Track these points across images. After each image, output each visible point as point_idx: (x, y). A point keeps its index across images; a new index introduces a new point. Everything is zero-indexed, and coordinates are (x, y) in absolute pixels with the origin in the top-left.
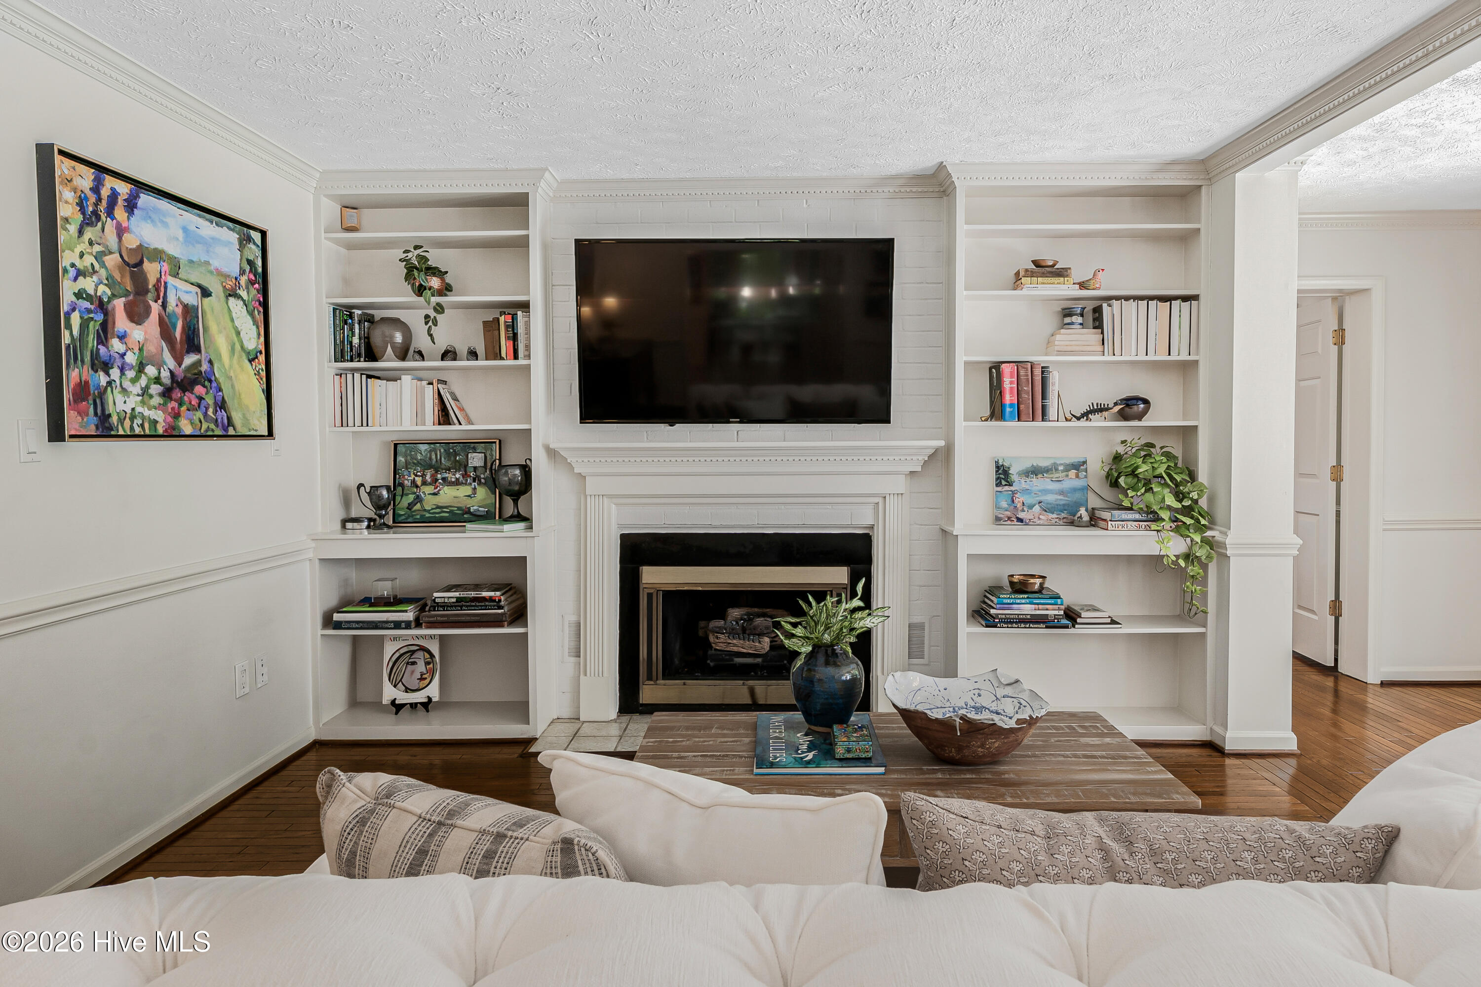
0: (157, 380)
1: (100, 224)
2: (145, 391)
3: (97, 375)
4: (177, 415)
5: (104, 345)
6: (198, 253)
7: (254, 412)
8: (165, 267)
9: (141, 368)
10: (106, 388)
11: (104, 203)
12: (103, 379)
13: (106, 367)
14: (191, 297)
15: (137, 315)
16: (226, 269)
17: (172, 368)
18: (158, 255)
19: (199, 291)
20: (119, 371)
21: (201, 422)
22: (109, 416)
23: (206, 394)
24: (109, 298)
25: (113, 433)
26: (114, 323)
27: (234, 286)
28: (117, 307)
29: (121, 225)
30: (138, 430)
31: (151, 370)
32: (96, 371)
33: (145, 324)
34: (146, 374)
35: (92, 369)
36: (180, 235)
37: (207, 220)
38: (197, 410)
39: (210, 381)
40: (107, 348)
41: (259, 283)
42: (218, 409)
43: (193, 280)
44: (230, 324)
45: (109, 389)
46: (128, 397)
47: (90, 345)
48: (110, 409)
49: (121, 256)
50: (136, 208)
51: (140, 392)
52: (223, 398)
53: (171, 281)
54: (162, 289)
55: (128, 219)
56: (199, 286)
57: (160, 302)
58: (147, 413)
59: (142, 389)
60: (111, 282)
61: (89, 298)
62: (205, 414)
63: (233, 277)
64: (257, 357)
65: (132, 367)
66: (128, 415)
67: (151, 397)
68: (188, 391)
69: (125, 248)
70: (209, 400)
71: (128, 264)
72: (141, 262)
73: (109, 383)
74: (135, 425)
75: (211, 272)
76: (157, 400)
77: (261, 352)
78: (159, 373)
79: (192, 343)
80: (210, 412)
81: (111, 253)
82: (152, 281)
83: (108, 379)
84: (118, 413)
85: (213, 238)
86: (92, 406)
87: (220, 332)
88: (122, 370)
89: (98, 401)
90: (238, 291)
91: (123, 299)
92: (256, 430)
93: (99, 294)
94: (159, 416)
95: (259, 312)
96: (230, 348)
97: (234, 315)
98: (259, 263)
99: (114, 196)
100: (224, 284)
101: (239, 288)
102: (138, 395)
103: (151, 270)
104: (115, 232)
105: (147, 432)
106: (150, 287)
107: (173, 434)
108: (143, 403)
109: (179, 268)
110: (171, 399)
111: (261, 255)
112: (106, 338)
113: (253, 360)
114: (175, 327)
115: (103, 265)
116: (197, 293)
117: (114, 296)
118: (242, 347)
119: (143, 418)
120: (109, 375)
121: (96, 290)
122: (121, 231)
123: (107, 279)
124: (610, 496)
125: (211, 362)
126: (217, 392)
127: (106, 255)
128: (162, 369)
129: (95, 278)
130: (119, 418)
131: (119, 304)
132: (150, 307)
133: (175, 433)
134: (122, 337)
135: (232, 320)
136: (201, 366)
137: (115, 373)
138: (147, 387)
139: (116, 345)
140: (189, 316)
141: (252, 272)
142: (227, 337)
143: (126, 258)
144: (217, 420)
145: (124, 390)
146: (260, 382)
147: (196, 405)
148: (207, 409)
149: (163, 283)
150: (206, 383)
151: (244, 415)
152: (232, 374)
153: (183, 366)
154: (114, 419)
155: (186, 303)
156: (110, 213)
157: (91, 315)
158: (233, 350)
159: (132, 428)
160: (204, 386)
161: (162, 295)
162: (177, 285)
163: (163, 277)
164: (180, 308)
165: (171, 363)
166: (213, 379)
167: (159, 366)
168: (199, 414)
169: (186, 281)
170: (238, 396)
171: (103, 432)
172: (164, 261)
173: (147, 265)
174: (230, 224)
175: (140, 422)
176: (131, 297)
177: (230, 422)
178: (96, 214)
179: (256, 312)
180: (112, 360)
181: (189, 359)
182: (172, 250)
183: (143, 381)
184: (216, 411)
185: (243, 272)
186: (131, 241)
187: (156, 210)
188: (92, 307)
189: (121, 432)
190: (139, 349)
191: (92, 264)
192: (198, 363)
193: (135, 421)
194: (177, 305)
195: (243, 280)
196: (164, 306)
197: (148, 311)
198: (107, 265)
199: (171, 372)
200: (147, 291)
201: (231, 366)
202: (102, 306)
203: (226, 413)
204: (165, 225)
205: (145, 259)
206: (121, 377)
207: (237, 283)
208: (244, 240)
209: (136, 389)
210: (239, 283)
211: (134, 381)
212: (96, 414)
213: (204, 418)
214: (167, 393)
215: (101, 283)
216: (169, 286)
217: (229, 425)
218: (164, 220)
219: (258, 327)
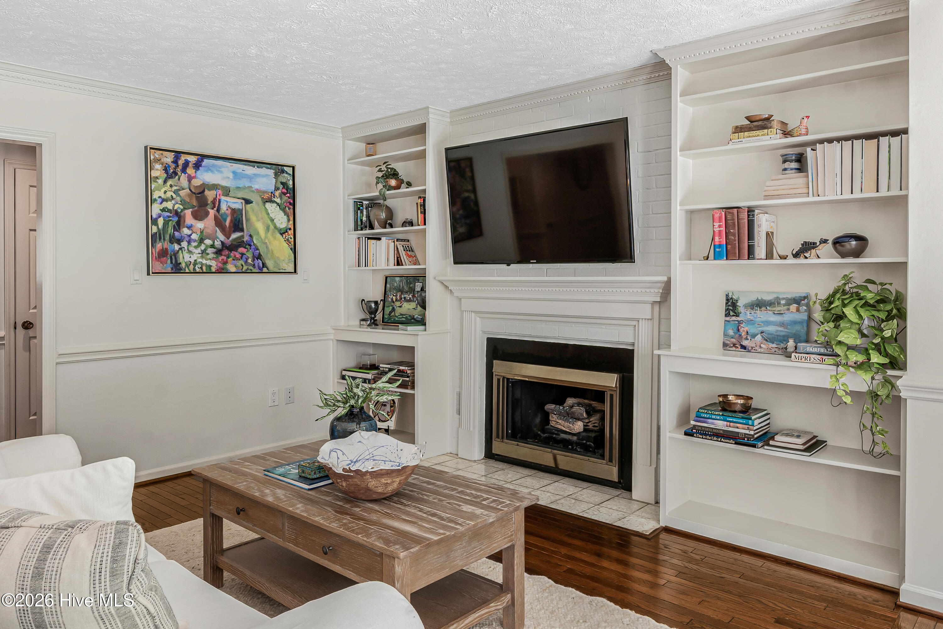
0: (212, 246)
1: (177, 177)
2: (203, 252)
3: (173, 245)
4: (225, 263)
5: (177, 231)
6: (243, 183)
7: (284, 260)
8: (220, 192)
9: (201, 241)
10: (178, 251)
11: (180, 167)
12: (177, 247)
13: (179, 242)
14: (237, 204)
15: (199, 215)
16: (264, 189)
17: (222, 240)
18: (215, 187)
19: (243, 201)
20: (187, 243)
21: (242, 265)
22: (180, 263)
23: (247, 252)
24: (182, 210)
25: (182, 271)
26: (185, 221)
27: (270, 197)
28: (187, 214)
29: (191, 176)
30: (198, 270)
31: (208, 242)
32: (173, 244)
33: (205, 220)
34: (204, 244)
35: (170, 242)
36: (231, 176)
37: (250, 166)
38: (240, 260)
39: (250, 245)
40: (180, 233)
41: (290, 193)
42: (255, 259)
43: (239, 196)
44: (266, 216)
45: (180, 251)
46: (193, 255)
47: (169, 232)
48: (181, 260)
49: (190, 190)
50: (201, 166)
51: (200, 252)
52: (259, 253)
53: (223, 198)
54: (217, 203)
55: (196, 172)
56: (244, 199)
57: (215, 209)
58: (204, 262)
59: (202, 251)
60: (183, 202)
61: (169, 211)
62: (246, 262)
63: (269, 192)
64: (287, 232)
65: (195, 241)
66: (192, 263)
67: (208, 254)
68: (234, 250)
69: (193, 186)
70: (249, 255)
71: (195, 193)
72: (204, 191)
73: (181, 249)
74: (196, 268)
75: (253, 191)
76: (211, 256)
77: (290, 229)
78: (214, 243)
79: (237, 226)
80: (250, 261)
81: (183, 189)
82: (210, 199)
83: (180, 247)
84: (185, 262)
85: (254, 174)
86: (170, 259)
87: (258, 220)
88: (189, 243)
89: (173, 257)
90: (273, 199)
91: (191, 210)
92: (285, 270)
93: (175, 209)
94: (213, 264)
95: (289, 209)
96: (266, 228)
97: (269, 211)
98: (291, 183)
99: (186, 164)
100: (262, 196)
101: (274, 197)
102: (199, 254)
103: (210, 195)
104: (187, 179)
105: (205, 271)
106: (209, 202)
107: (221, 271)
108: (202, 257)
109: (230, 191)
110: (222, 255)
111: (292, 179)
112: (179, 228)
113: (284, 233)
114: (225, 220)
115: (179, 195)
116: (242, 203)
117: (185, 209)
118: (275, 227)
119: (202, 264)
120: (181, 245)
121: (174, 207)
122: (190, 179)
123: (181, 201)
124: (476, 312)
125: (251, 236)
126: (255, 251)
127: (180, 191)
128: (216, 241)
129: (173, 202)
130: (186, 265)
131: (188, 212)
132: (209, 212)
133: (223, 271)
134: (189, 227)
135: (268, 214)
136: (243, 238)
137: (184, 244)
138: (205, 250)
139: (186, 231)
140: (235, 214)
141: (285, 188)
142: (264, 223)
143: (193, 190)
144: (254, 265)
145: (190, 252)
146: (289, 245)
147: (240, 258)
148: (247, 259)
149: (218, 200)
150: (247, 246)
151: (275, 262)
152: (267, 241)
153: (231, 239)
154: (183, 265)
155: (234, 208)
156: (184, 170)
157: (170, 219)
158: (268, 229)
159: (194, 269)
160: (245, 248)
161: (217, 205)
162: (228, 200)
163: (218, 197)
164: (230, 211)
165: (222, 237)
166: (252, 244)
167: (214, 239)
168: (242, 262)
169: (234, 197)
170: (271, 252)
171: (176, 270)
172: (219, 189)
173: (207, 192)
174: (268, 166)
175: (200, 266)
176: (196, 208)
177: (264, 265)
178: (175, 173)
179: (287, 209)
180: (183, 238)
181: (235, 236)
182: (224, 183)
183: (203, 247)
184: (254, 260)
185: (277, 189)
186: (196, 182)
187: (214, 166)
188: (171, 215)
189: (187, 271)
190: (201, 232)
191: (171, 195)
192: (243, 237)
193: (197, 266)
194: (227, 210)
195: (277, 193)
196: (218, 210)
197: (207, 214)
198: (181, 195)
199: (222, 242)
200: (207, 205)
201: (266, 237)
202: (177, 213)
203: (262, 261)
204: (221, 172)
205: (206, 190)
206: (188, 246)
207: (272, 195)
208: (279, 172)
209: (199, 250)
210: (274, 195)
211: (196, 247)
212: (171, 263)
213: (245, 264)
214: (219, 252)
215: (177, 203)
216: (222, 201)
217: (263, 267)
218: (220, 170)
219: (288, 216)
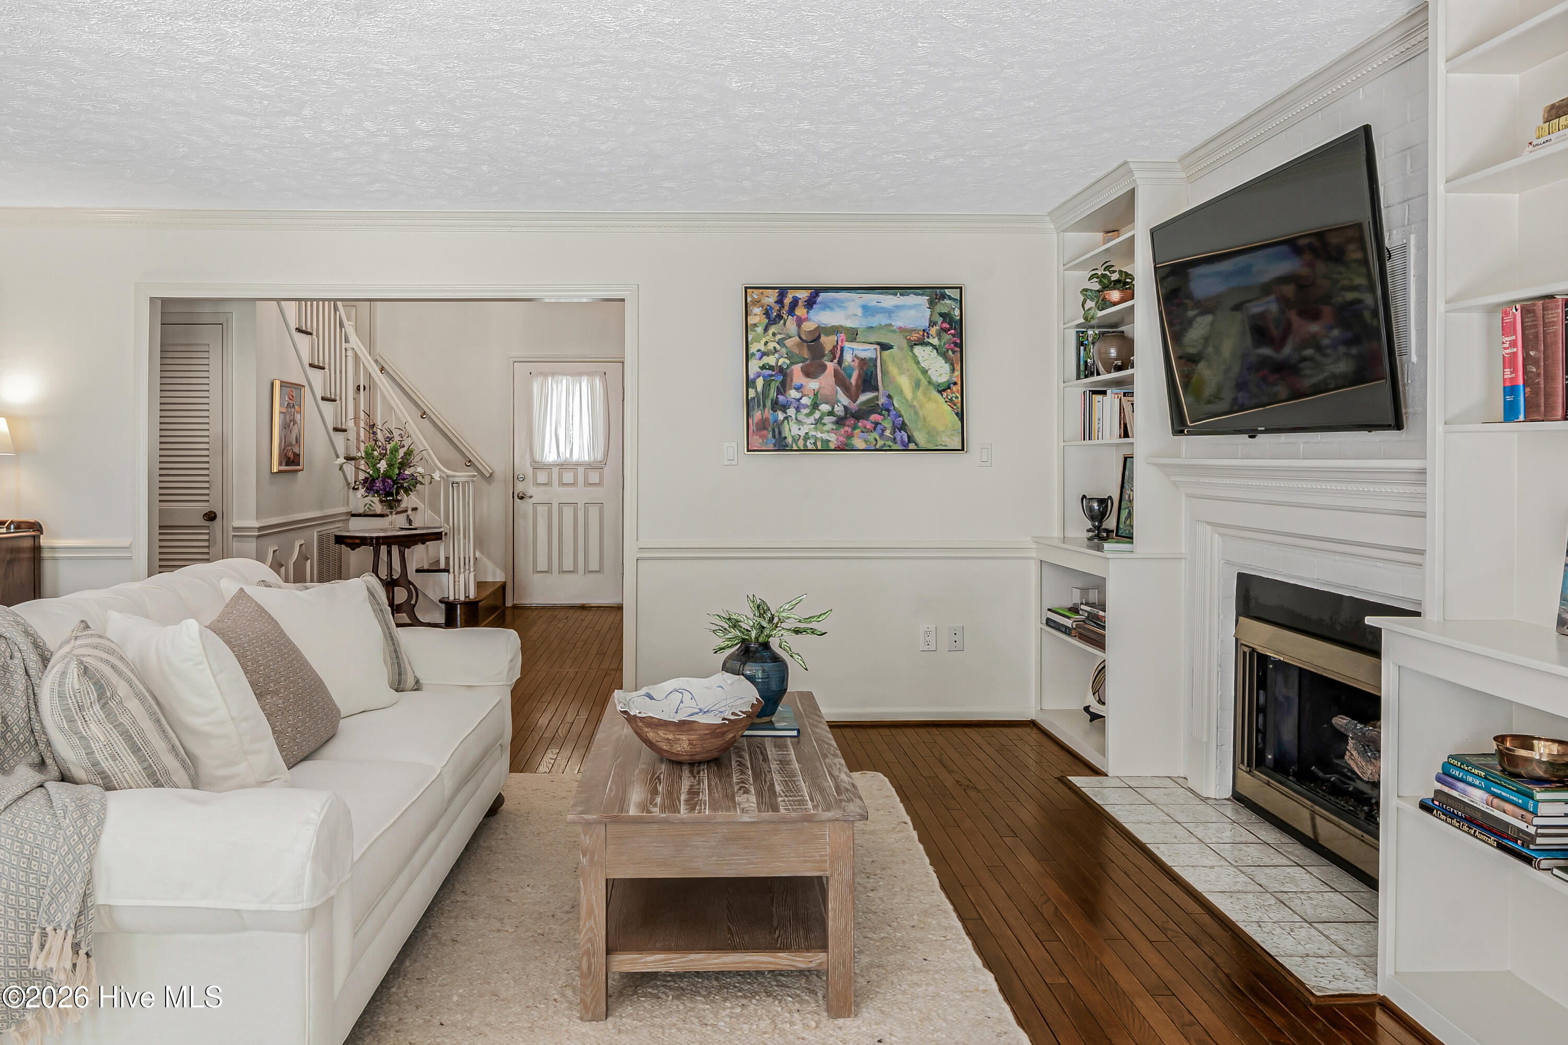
0: (831, 413)
1: (782, 322)
2: (818, 422)
3: (776, 413)
4: (850, 436)
5: (782, 395)
6: (879, 320)
7: (944, 432)
8: (843, 336)
9: (815, 406)
10: (784, 420)
11: (786, 308)
12: (781, 416)
13: (784, 408)
14: (868, 351)
15: (811, 372)
16: (912, 326)
17: (846, 404)
18: (835, 330)
19: (878, 347)
20: (794, 410)
21: (876, 440)
22: (785, 438)
23: (883, 420)
24: (788, 365)
25: (787, 448)
26: (792, 380)
27: (921, 337)
28: (795, 372)
29: (801, 318)
30: (810, 447)
31: (825, 408)
32: (776, 411)
33: (821, 378)
34: (819, 410)
35: (772, 410)
36: (859, 312)
37: (890, 294)
38: (872, 432)
39: (888, 410)
40: (785, 396)
41: (955, 329)
42: (897, 430)
43: (872, 340)
44: (915, 366)
45: (786, 421)
46: (803, 426)
47: (771, 396)
48: (786, 433)
49: (800, 337)
50: (815, 303)
51: (814, 422)
52: (903, 422)
53: (847, 345)
54: (839, 352)
55: (808, 312)
56: (878, 344)
57: (836, 361)
58: (819, 435)
59: (815, 420)
60: (790, 356)
61: (771, 368)
62: (882, 435)
63: (920, 330)
64: (949, 388)
65: (806, 406)
66: (801, 437)
67: (825, 424)
68: (863, 418)
69: (803, 332)
70: (887, 424)
71: (806, 342)
72: (819, 337)
73: (786, 418)
74: (808, 443)
75: (894, 331)
76: (829, 426)
77: (955, 384)
78: (833, 408)
80: (888, 433)
81: (790, 337)
82: (828, 347)
83: (785, 415)
84: (793, 436)
85: (896, 306)
86: (771, 433)
87: (902, 373)
88: (798, 409)
89: (776, 430)
90: (927, 339)
91: (801, 364)
92: (945, 446)
93: (779, 364)
94: (832, 437)
95: (954, 352)
96: (914, 384)
97: (920, 359)
98: (957, 312)
99: (795, 302)
100: (909, 337)
101: (928, 337)
102: (812, 424)
103: (828, 342)
104: (795, 323)
105: (819, 447)
106: (826, 352)
107: (843, 448)
108: (816, 429)
109: (857, 334)
110: (844, 425)
111: (959, 307)
112: (785, 391)
113: (944, 390)
114: (850, 377)
115: (784, 346)
116: (876, 349)
117: (792, 363)
118: (930, 382)
119: (816, 438)
120: (786, 413)
121: (777, 362)
122: (800, 322)
123: (787, 354)
124: (1209, 523)
125: (889, 397)
126: (896, 418)
127: (786, 339)
128: (836, 406)
129: (776, 355)
130: (794, 440)
131: (797, 368)
132: (826, 366)
133: (847, 448)
134: (798, 389)
135: (918, 363)
136: (878, 400)
137: (791, 412)
138: (821, 418)
139: (794, 394)
140: (866, 366)
141: (946, 322)
142: (910, 377)
143: (804, 338)
144: (895, 439)
145: (798, 421)
146: (952, 408)
147: (872, 429)
148: (883, 430)
149: (839, 348)
150: (883, 412)
151: (929, 433)
152: (915, 403)
153: (858, 402)
154: (789, 440)
155: (863, 357)
156: (791, 311)
157: (773, 378)
158: (917, 385)
159: (805, 445)
160: (881, 414)
161: (838, 356)
162: (854, 347)
163: (840, 343)
164: (857, 361)
165: (844, 400)
166: (892, 408)
167: (833, 402)
168: (875, 435)
169: (864, 342)
170: (922, 420)
171: (779, 447)
172: (841, 333)
173: (823, 339)
174: (919, 291)
175: (813, 441)
176: (808, 362)
177: (911, 439)
178: (779, 317)
179: (950, 352)
180: (789, 403)
181: (864, 397)
182: (849, 324)
183: (817, 415)
184: (895, 432)
185: (932, 324)
186: (808, 326)
187: (834, 300)
188: (774, 373)
189: (795, 447)
190: (814, 394)
191: (774, 347)
192: (877, 398)
193: (808, 441)
194: (853, 361)
195: (933, 331)
196: (840, 363)
197: (824, 368)
198: (787, 345)
199: (845, 407)
200: (824, 356)
201: (915, 397)
202: (781, 370)
203: (907, 433)
204: (845, 308)
205: (822, 335)
206: (796, 414)
207: (925, 334)
208: (936, 299)
209: (811, 420)
210: (928, 333)
211: (808, 415)
212: (774, 437)
213: (880, 437)
214: (840, 422)
215: (782, 357)
216: (845, 349)
217: (909, 442)
218: (842, 305)
219: (952, 365)
